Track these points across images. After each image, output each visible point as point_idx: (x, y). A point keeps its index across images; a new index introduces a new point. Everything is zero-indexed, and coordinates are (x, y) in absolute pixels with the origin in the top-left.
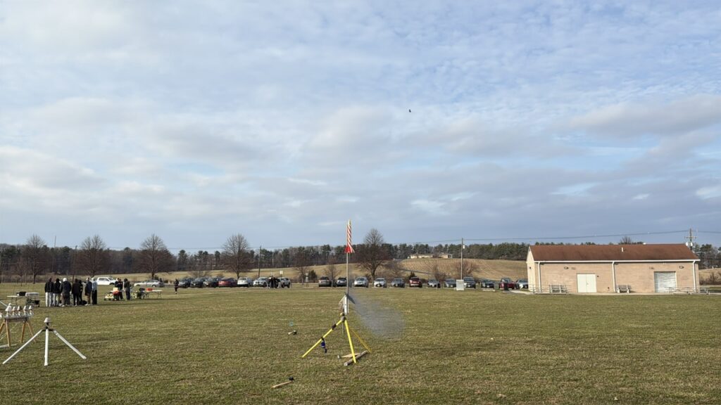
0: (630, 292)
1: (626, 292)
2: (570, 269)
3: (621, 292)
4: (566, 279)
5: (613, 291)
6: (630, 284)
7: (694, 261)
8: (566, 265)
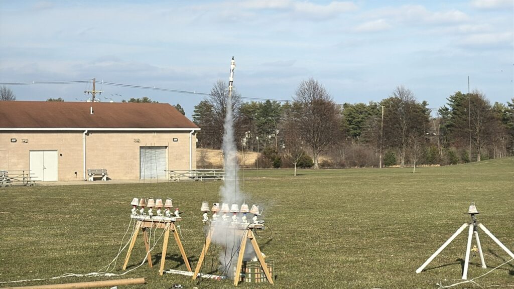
0: (108, 179)
1: (100, 179)
2: (19, 141)
3: (95, 179)
4: (14, 160)
5: (82, 178)
6: (106, 168)
7: (193, 129)
8: (14, 136)
